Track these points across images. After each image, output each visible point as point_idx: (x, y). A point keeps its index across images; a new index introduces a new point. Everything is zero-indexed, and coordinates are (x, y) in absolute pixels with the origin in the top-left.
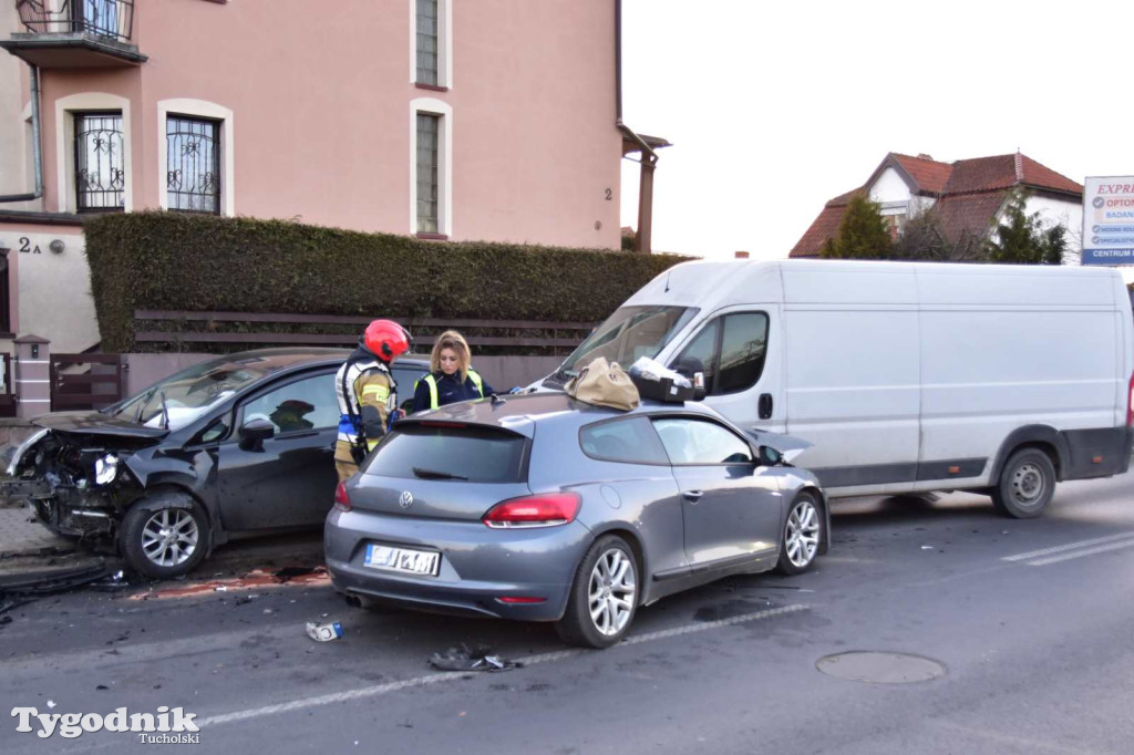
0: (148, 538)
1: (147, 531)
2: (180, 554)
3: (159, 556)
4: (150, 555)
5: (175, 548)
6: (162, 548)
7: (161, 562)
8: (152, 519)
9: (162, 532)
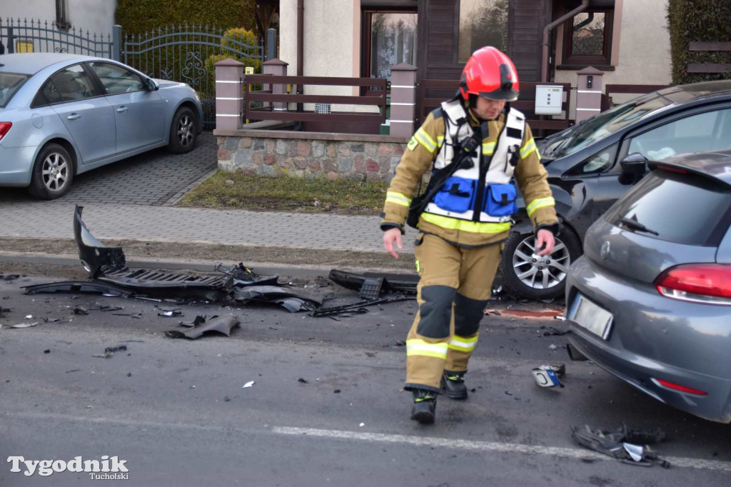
0: (520, 260)
1: (518, 253)
2: (550, 279)
3: (529, 278)
4: (520, 275)
5: (546, 272)
6: (534, 270)
7: (530, 284)
8: (524, 242)
9: (534, 256)
